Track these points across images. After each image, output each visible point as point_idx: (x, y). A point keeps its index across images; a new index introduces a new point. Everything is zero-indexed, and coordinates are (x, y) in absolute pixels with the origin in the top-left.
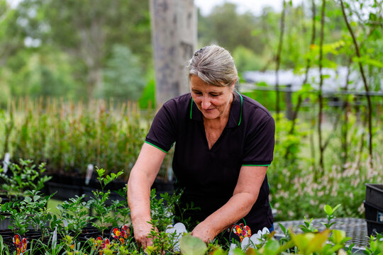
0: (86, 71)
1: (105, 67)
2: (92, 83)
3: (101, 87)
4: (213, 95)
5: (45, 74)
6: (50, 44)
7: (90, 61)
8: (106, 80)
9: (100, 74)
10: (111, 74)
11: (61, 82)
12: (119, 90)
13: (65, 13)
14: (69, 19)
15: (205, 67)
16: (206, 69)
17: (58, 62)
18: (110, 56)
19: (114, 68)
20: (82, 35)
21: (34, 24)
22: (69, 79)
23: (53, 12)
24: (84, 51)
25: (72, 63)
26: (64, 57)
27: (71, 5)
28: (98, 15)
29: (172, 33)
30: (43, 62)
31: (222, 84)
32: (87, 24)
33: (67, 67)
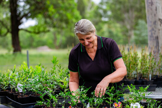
0: (127, 31)
1: (135, 29)
2: (130, 36)
3: (133, 37)
4: (88, 38)
5: (110, 32)
6: (112, 20)
7: (128, 27)
8: (136, 34)
9: (133, 32)
10: (138, 32)
11: (117, 36)
12: (141, 39)
13: (118, 6)
14: (120, 9)
15: (82, 29)
16: (82, 30)
17: (116, 27)
18: (137, 24)
19: (139, 30)
20: (125, 16)
21: (105, 11)
22: (120, 35)
23: (113, 6)
24: (126, 22)
25: (121, 28)
26: (118, 25)
27: (120, 3)
28: (132, 7)
29: (155, 15)
30: (109, 27)
31: (90, 33)
32: (127, 11)
33: (119, 29)
